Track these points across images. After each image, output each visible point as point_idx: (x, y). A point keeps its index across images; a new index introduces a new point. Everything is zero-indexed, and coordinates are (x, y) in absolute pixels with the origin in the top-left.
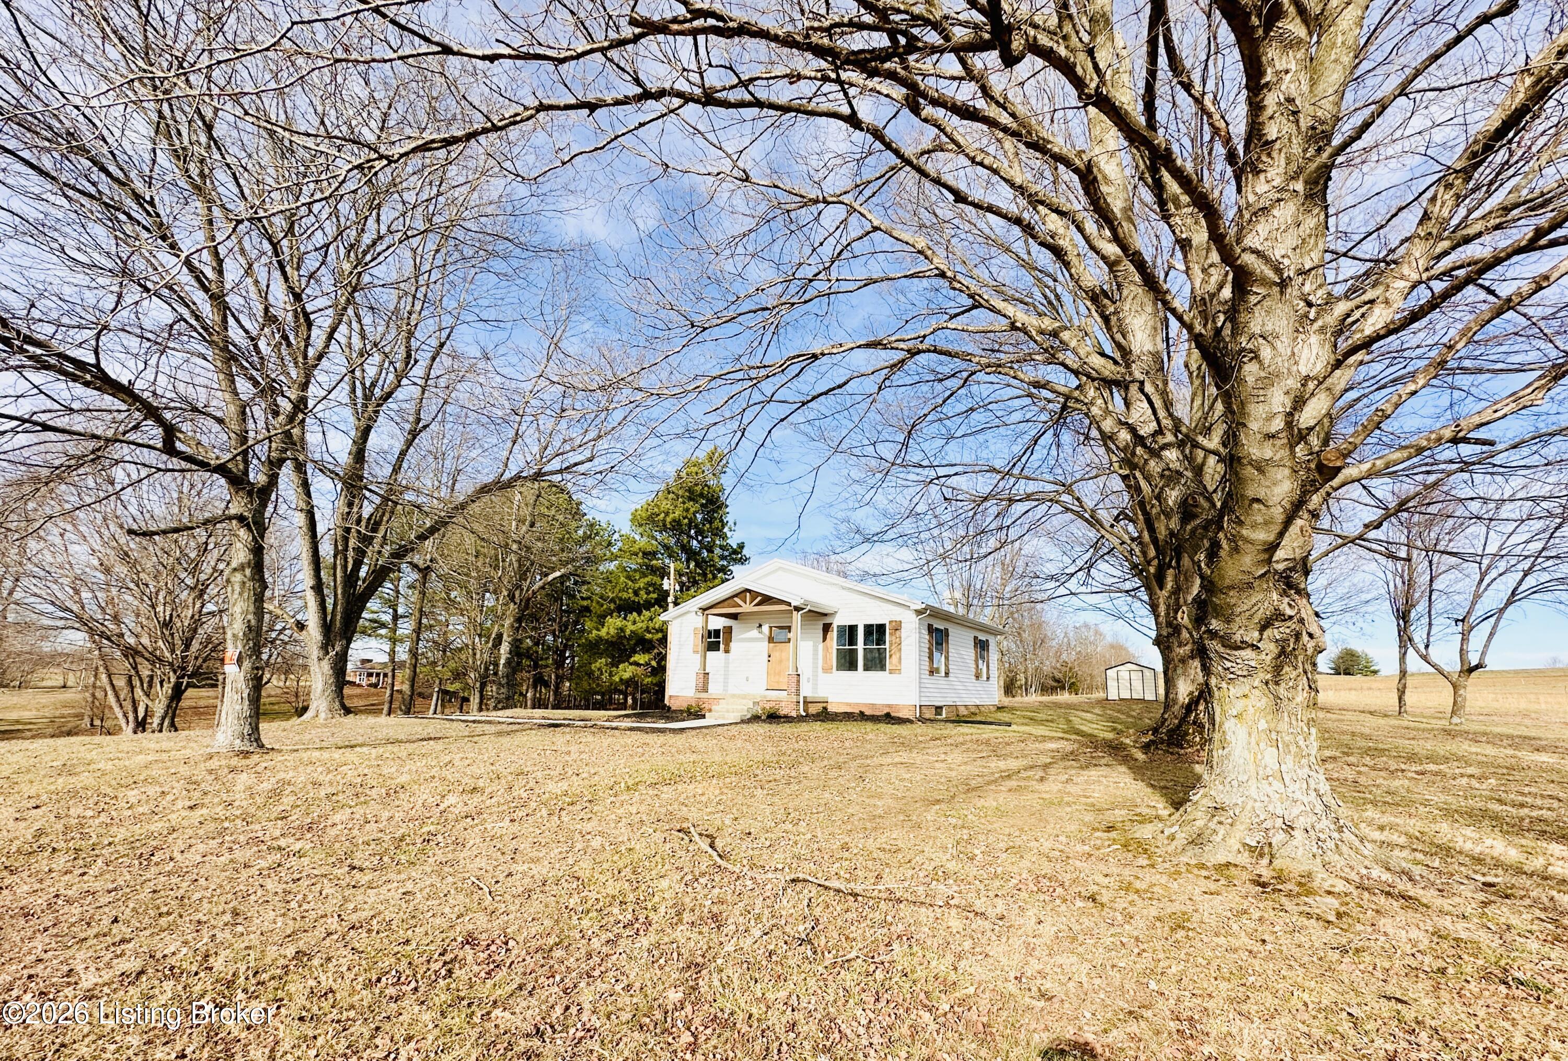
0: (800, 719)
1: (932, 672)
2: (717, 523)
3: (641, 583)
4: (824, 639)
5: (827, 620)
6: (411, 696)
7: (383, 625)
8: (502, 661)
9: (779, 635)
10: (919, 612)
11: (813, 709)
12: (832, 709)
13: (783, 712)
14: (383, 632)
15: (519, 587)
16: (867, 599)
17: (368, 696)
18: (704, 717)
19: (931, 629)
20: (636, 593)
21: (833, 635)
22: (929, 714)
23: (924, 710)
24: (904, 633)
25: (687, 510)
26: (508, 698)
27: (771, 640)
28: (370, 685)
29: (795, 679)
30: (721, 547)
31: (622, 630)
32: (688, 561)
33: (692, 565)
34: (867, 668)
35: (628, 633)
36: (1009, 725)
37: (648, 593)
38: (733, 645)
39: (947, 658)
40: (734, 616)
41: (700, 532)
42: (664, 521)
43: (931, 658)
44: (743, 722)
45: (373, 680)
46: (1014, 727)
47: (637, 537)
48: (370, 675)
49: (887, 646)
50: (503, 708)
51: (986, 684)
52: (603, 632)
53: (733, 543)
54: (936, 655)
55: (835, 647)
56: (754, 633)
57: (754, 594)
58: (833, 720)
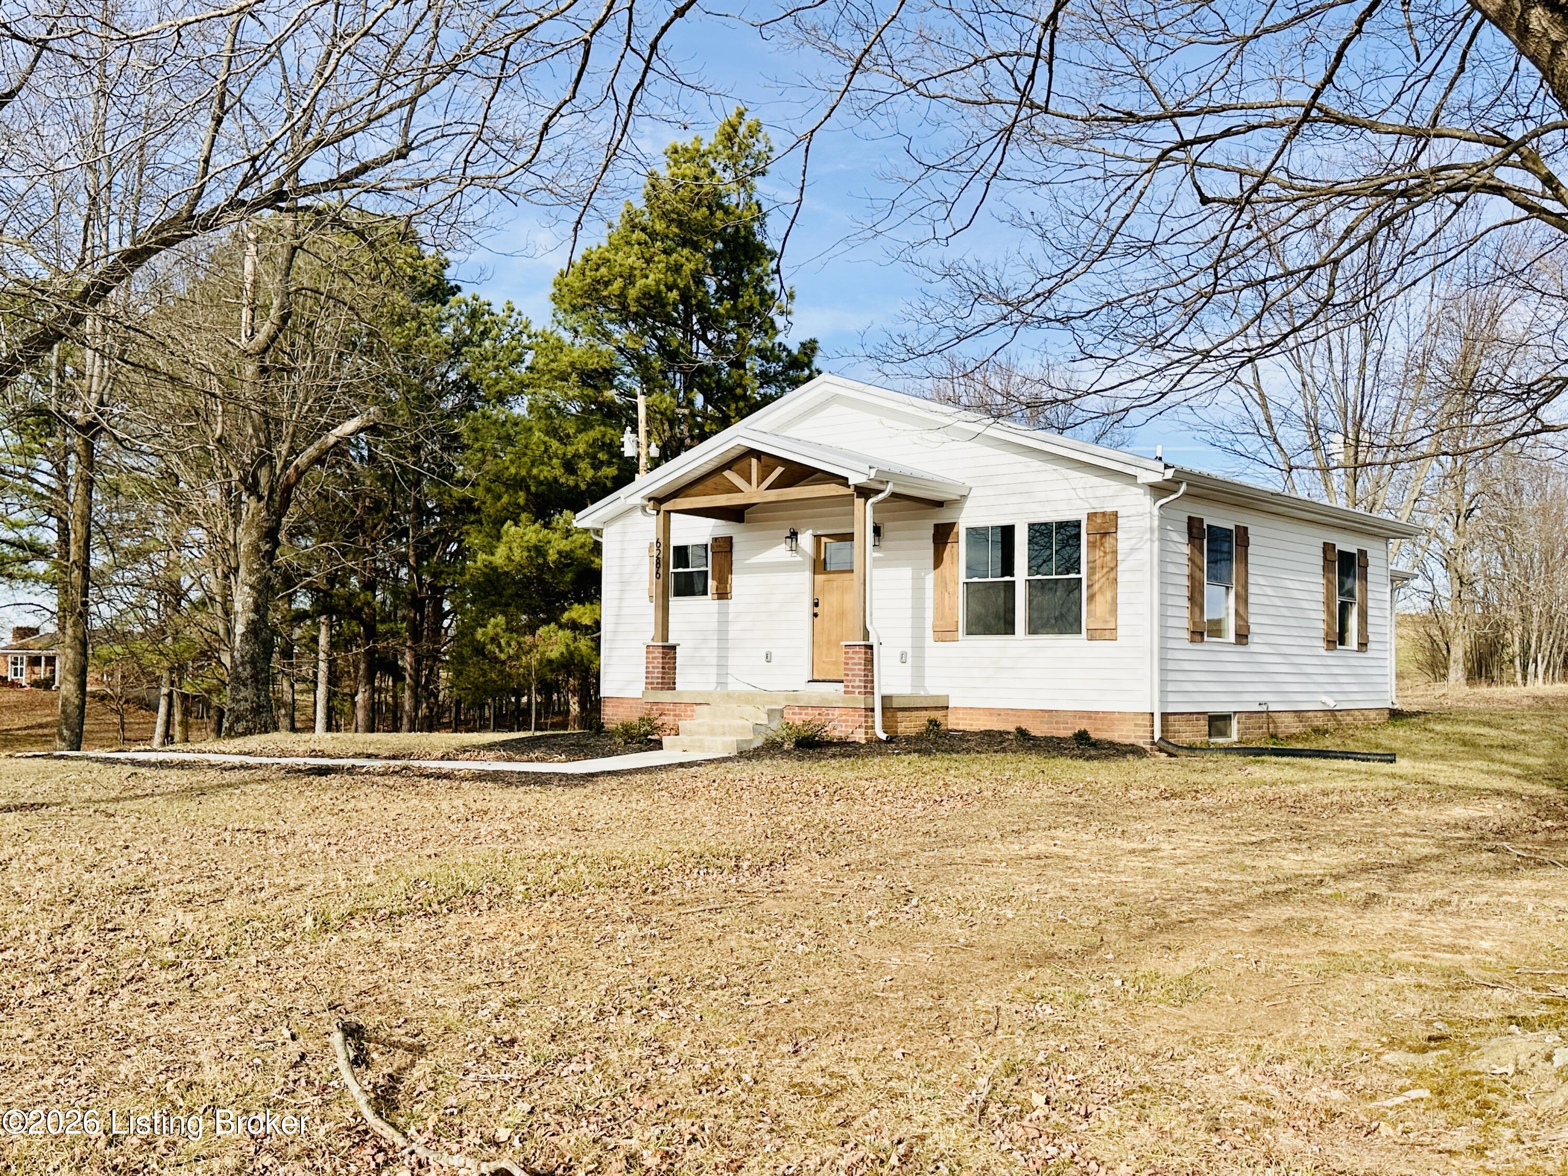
0: (874, 747)
1: (1197, 634)
2: (748, 297)
3: (580, 445)
4: (938, 561)
5: (944, 517)
6: (81, 707)
7: (40, 553)
8: (240, 629)
9: (835, 552)
10: (1158, 490)
11: (908, 726)
12: (954, 722)
13: (836, 731)
14: (40, 567)
15: (265, 460)
16: (1036, 464)
17: (32, 707)
18: (658, 745)
19: (1194, 528)
20: (570, 467)
21: (959, 551)
22: (1187, 734)
23: (1176, 724)
24: (1124, 540)
25: (677, 269)
26: (257, 710)
27: (820, 566)
28: (36, 684)
29: (860, 657)
30: (762, 353)
31: (539, 550)
32: (688, 388)
33: (699, 400)
34: (1033, 629)
35: (552, 556)
36: (1390, 758)
37: (597, 465)
38: (737, 581)
39: (1243, 599)
40: (735, 514)
41: (710, 320)
42: (622, 295)
43: (1195, 598)
44: (746, 755)
45: (42, 672)
46: (1403, 765)
47: (567, 337)
48: (35, 661)
49: (1083, 575)
50: (248, 732)
51: (1357, 660)
52: (499, 558)
53: (792, 340)
54: (1212, 592)
55: (963, 578)
56: (780, 552)
57: (768, 461)
58: (950, 750)
